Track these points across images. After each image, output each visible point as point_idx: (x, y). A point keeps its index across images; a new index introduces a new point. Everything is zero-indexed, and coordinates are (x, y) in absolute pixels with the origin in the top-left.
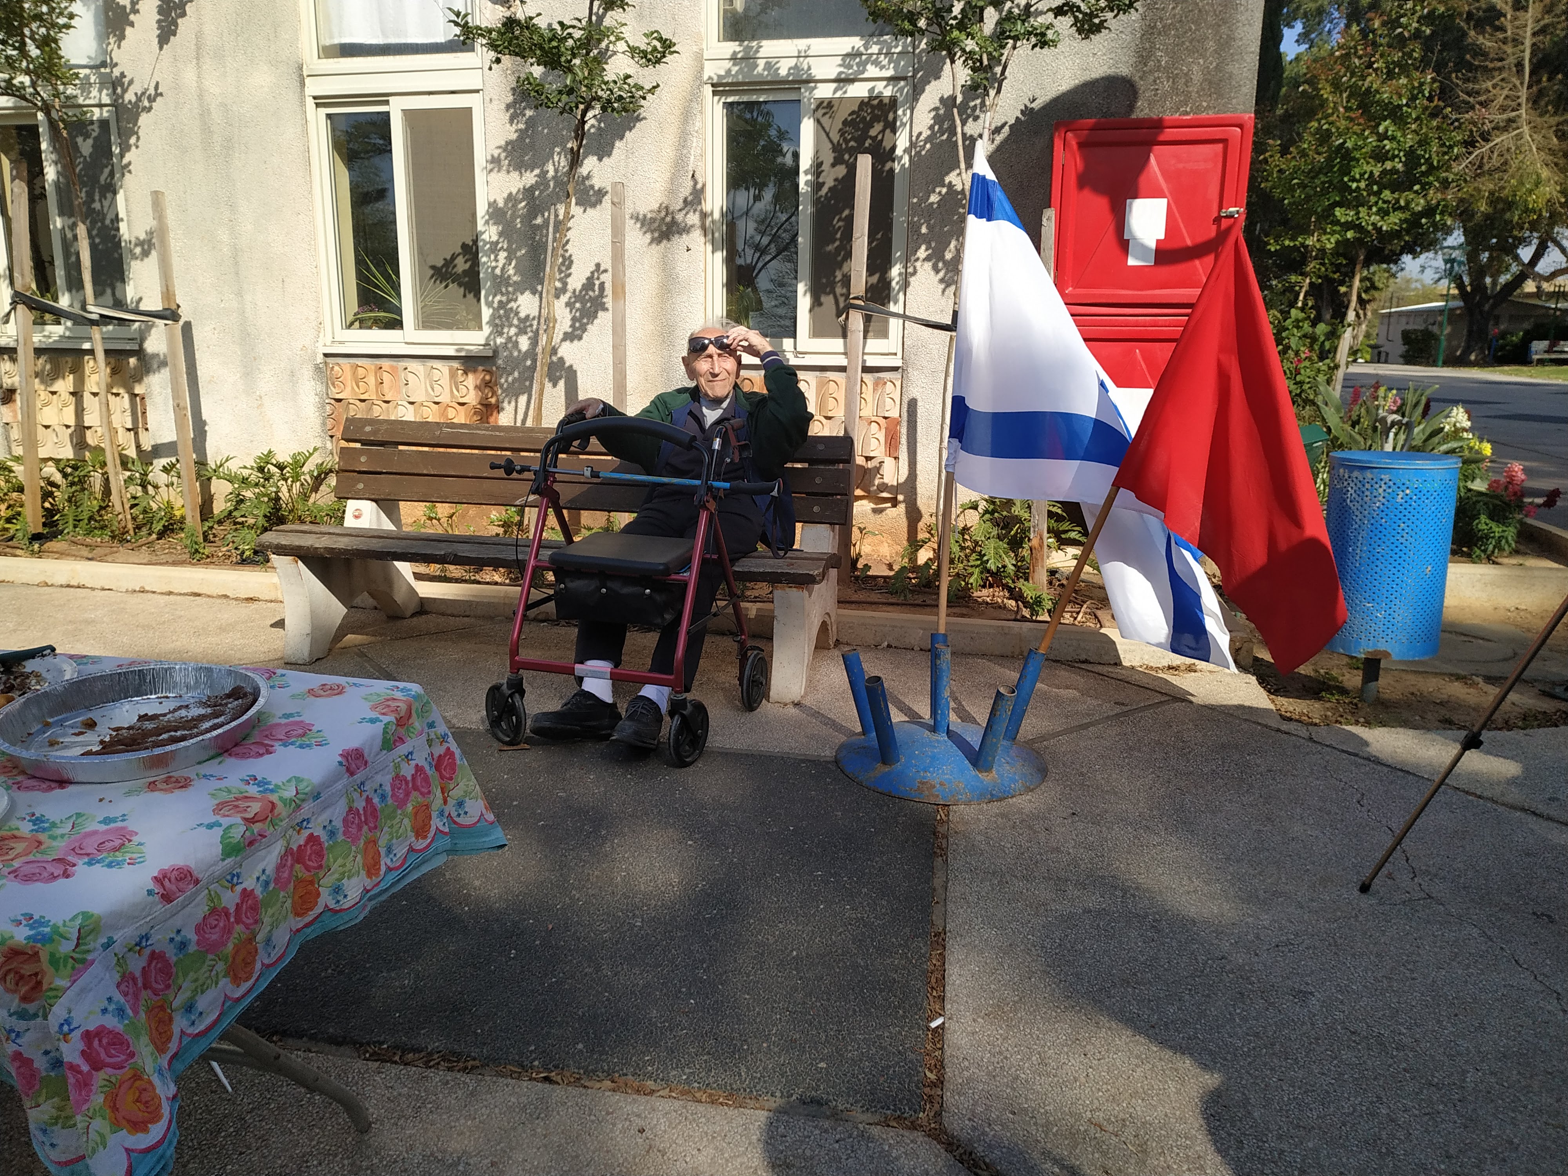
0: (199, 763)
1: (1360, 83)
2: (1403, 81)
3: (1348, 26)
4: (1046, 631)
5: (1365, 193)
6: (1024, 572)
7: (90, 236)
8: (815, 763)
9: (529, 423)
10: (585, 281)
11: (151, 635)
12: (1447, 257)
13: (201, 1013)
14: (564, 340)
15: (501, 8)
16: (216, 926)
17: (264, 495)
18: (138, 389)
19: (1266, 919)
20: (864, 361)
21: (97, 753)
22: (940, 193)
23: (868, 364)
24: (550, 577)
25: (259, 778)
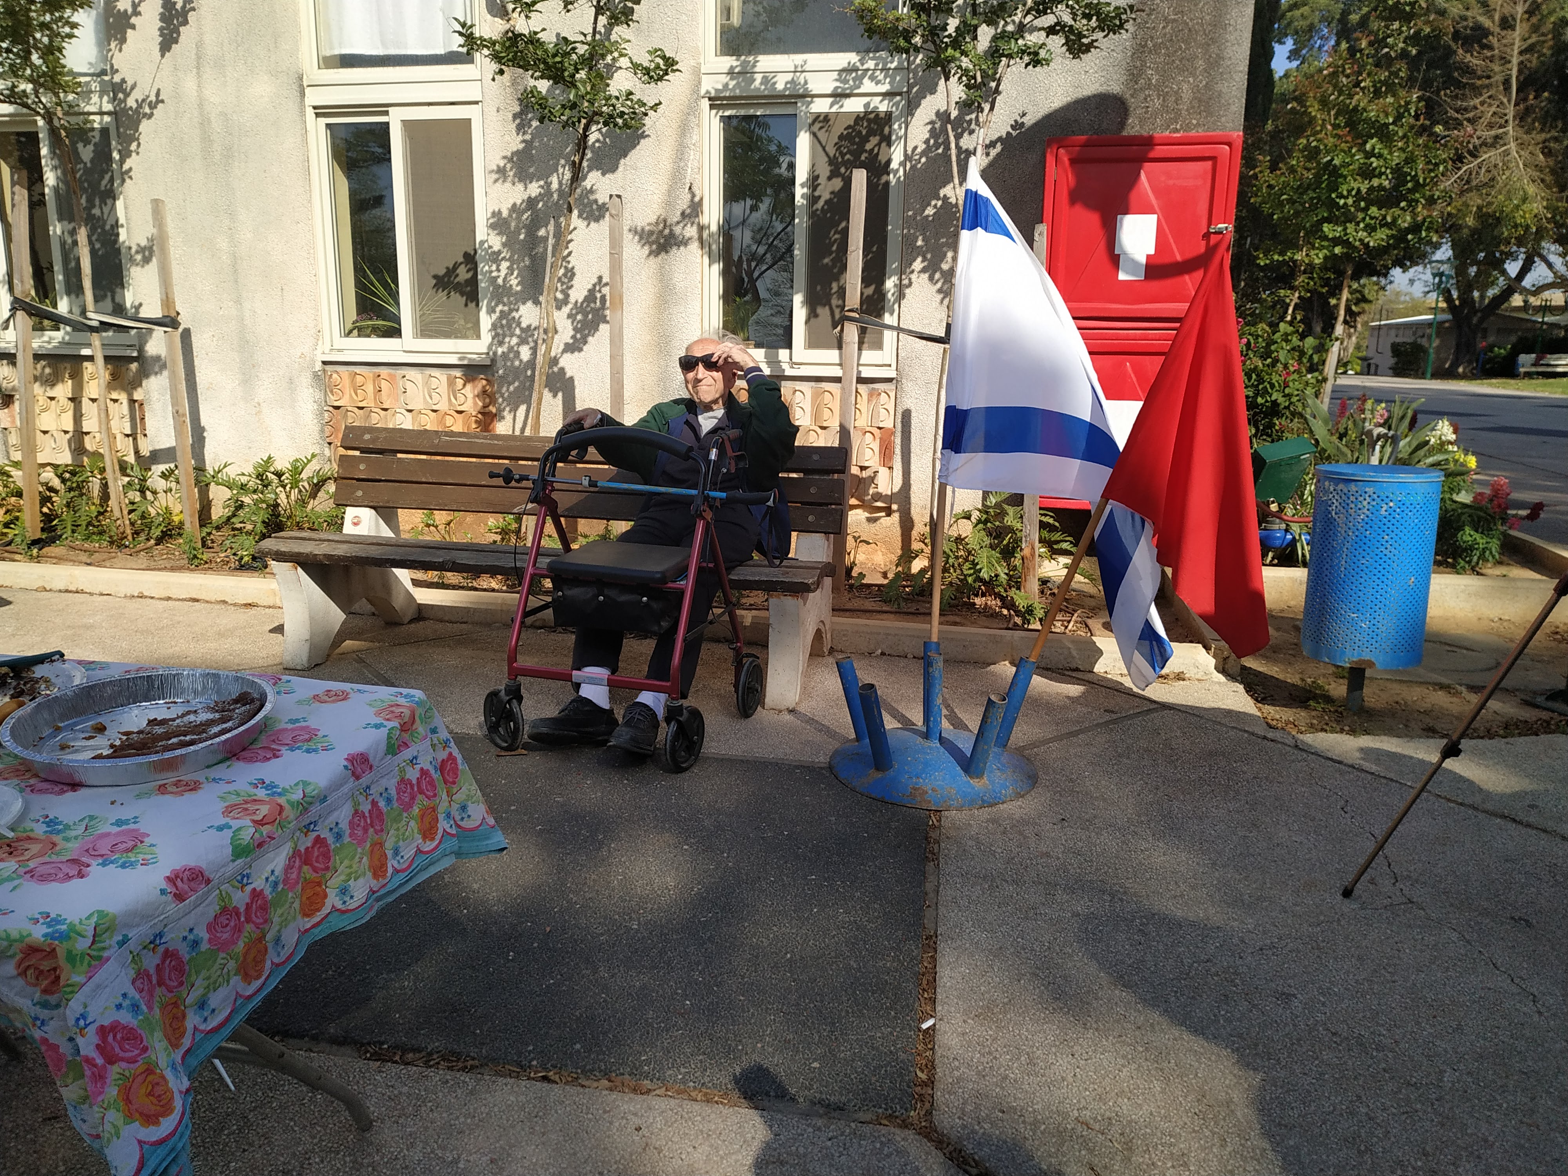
0: (208, 767)
1: (1348, 101)
2: (1390, 100)
3: (1338, 43)
4: (1037, 639)
5: (1353, 209)
6: (1015, 582)
7: (90, 242)
8: (809, 769)
9: (527, 432)
10: (586, 293)
11: (150, 640)
12: (1435, 271)
13: (213, 1011)
14: (565, 351)
15: (500, 21)
16: (227, 925)
17: (263, 501)
18: (138, 395)
19: (1250, 923)
20: (859, 372)
21: (108, 757)
22: (935, 206)
23: (863, 375)
24: (548, 584)
25: (267, 782)
